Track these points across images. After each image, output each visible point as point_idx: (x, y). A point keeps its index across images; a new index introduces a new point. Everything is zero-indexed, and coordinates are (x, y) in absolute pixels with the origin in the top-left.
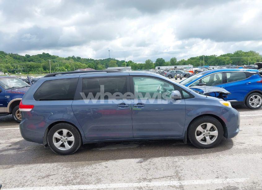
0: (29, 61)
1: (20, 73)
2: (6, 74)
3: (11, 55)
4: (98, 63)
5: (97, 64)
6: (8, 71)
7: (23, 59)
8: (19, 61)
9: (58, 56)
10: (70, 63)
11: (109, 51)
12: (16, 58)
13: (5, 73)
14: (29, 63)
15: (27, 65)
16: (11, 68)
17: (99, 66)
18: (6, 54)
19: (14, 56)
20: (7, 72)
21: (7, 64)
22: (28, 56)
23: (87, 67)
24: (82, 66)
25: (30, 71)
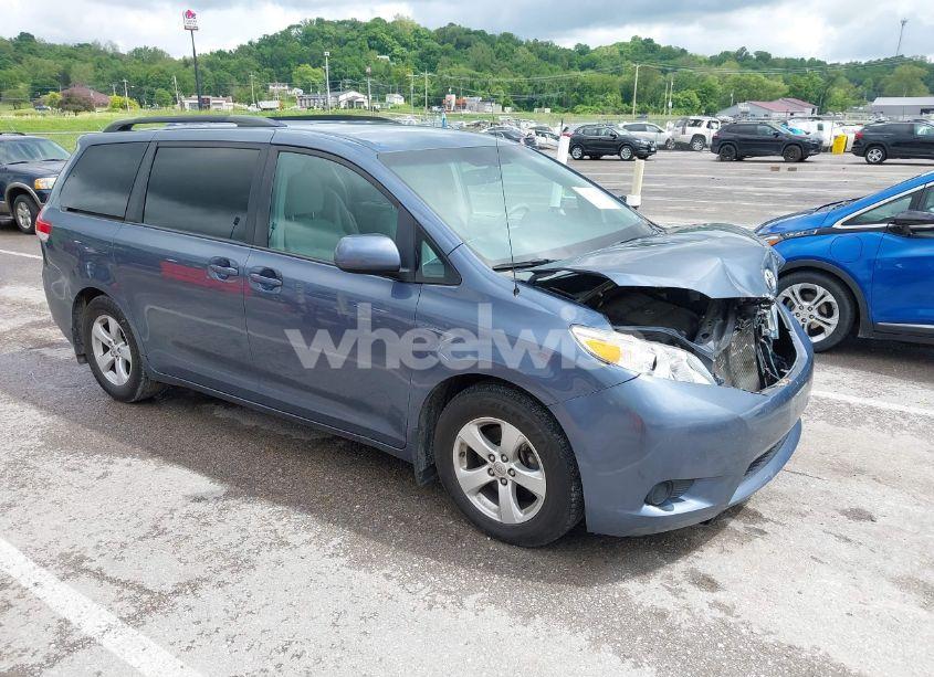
0: (583, 68)
1: (548, 110)
2: (508, 109)
3: (535, 47)
4: (834, 79)
5: (831, 81)
6: (515, 102)
7: (566, 62)
8: (552, 66)
9: (684, 51)
10: (723, 79)
11: (904, 23)
12: (547, 54)
13: (505, 105)
14: (582, 74)
15: (572, 82)
16: (524, 90)
17: (836, 88)
18: (519, 44)
19: (541, 48)
20: (508, 105)
21: (515, 77)
22: (583, 50)
23: (786, 96)
24: (763, 87)
25: (580, 101)
